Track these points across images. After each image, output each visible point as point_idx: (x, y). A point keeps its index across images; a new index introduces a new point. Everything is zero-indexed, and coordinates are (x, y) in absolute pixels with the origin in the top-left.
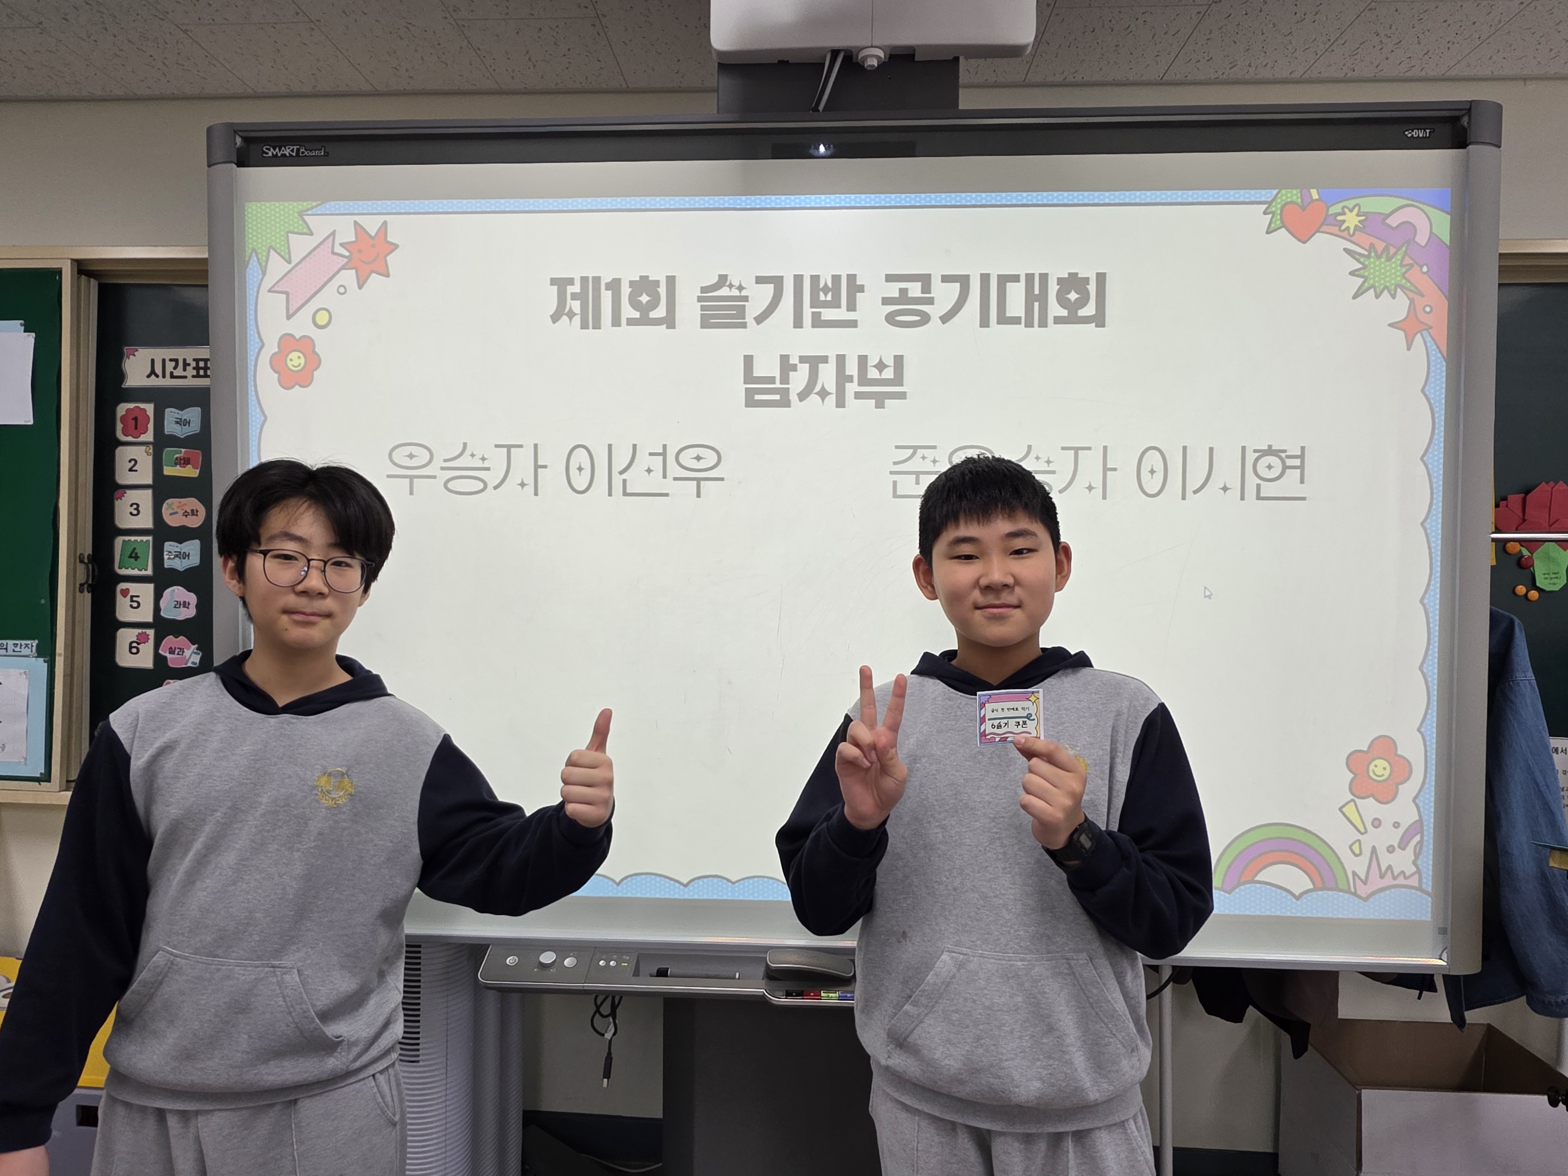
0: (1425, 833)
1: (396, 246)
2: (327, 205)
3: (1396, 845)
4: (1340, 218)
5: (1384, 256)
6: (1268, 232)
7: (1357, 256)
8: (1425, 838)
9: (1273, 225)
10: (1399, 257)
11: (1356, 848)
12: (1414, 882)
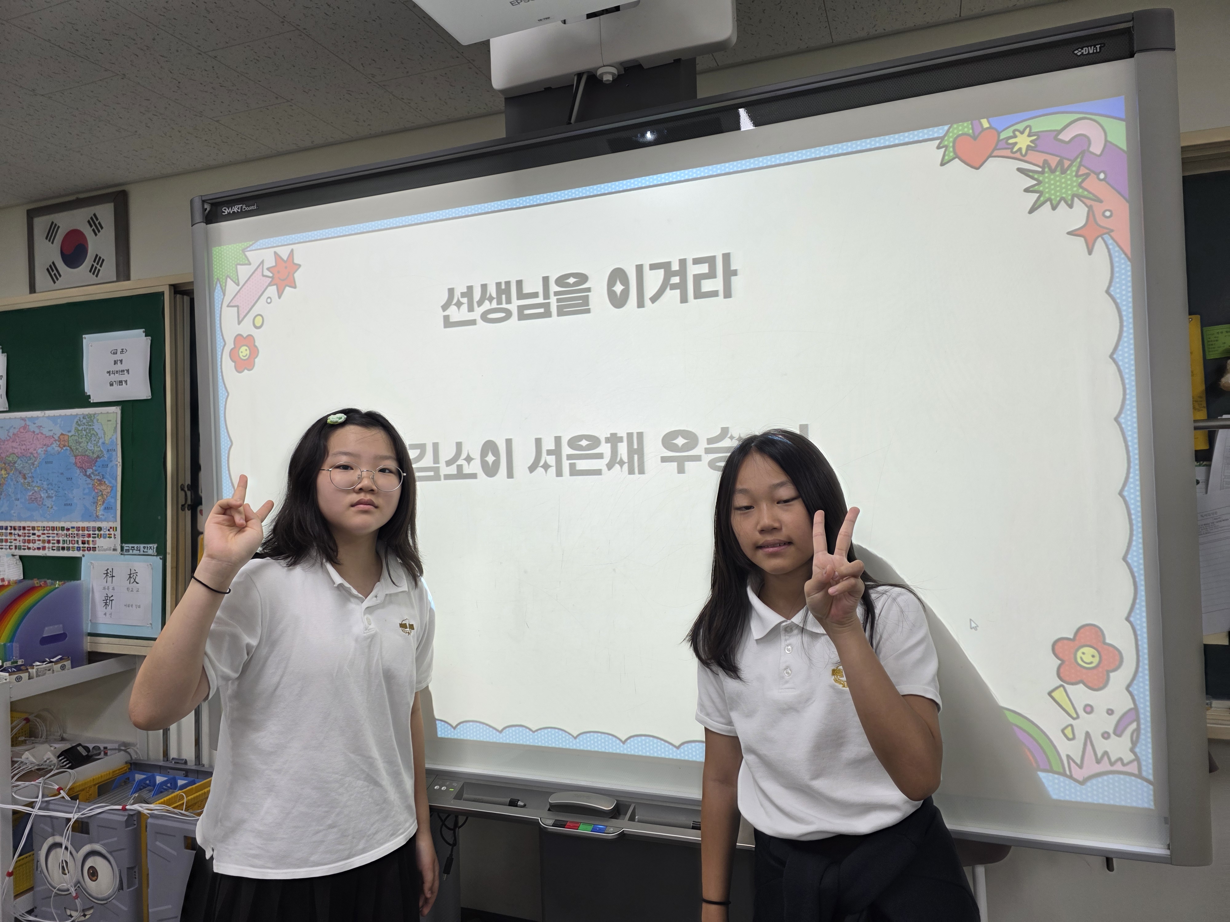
0: (1142, 721)
1: (299, 266)
2: (258, 243)
3: (1111, 731)
4: (1011, 141)
5: (1059, 169)
6: (942, 164)
7: (1031, 174)
8: (1142, 726)
9: (946, 158)
10: (1074, 169)
11: (1068, 731)
12: (1133, 768)
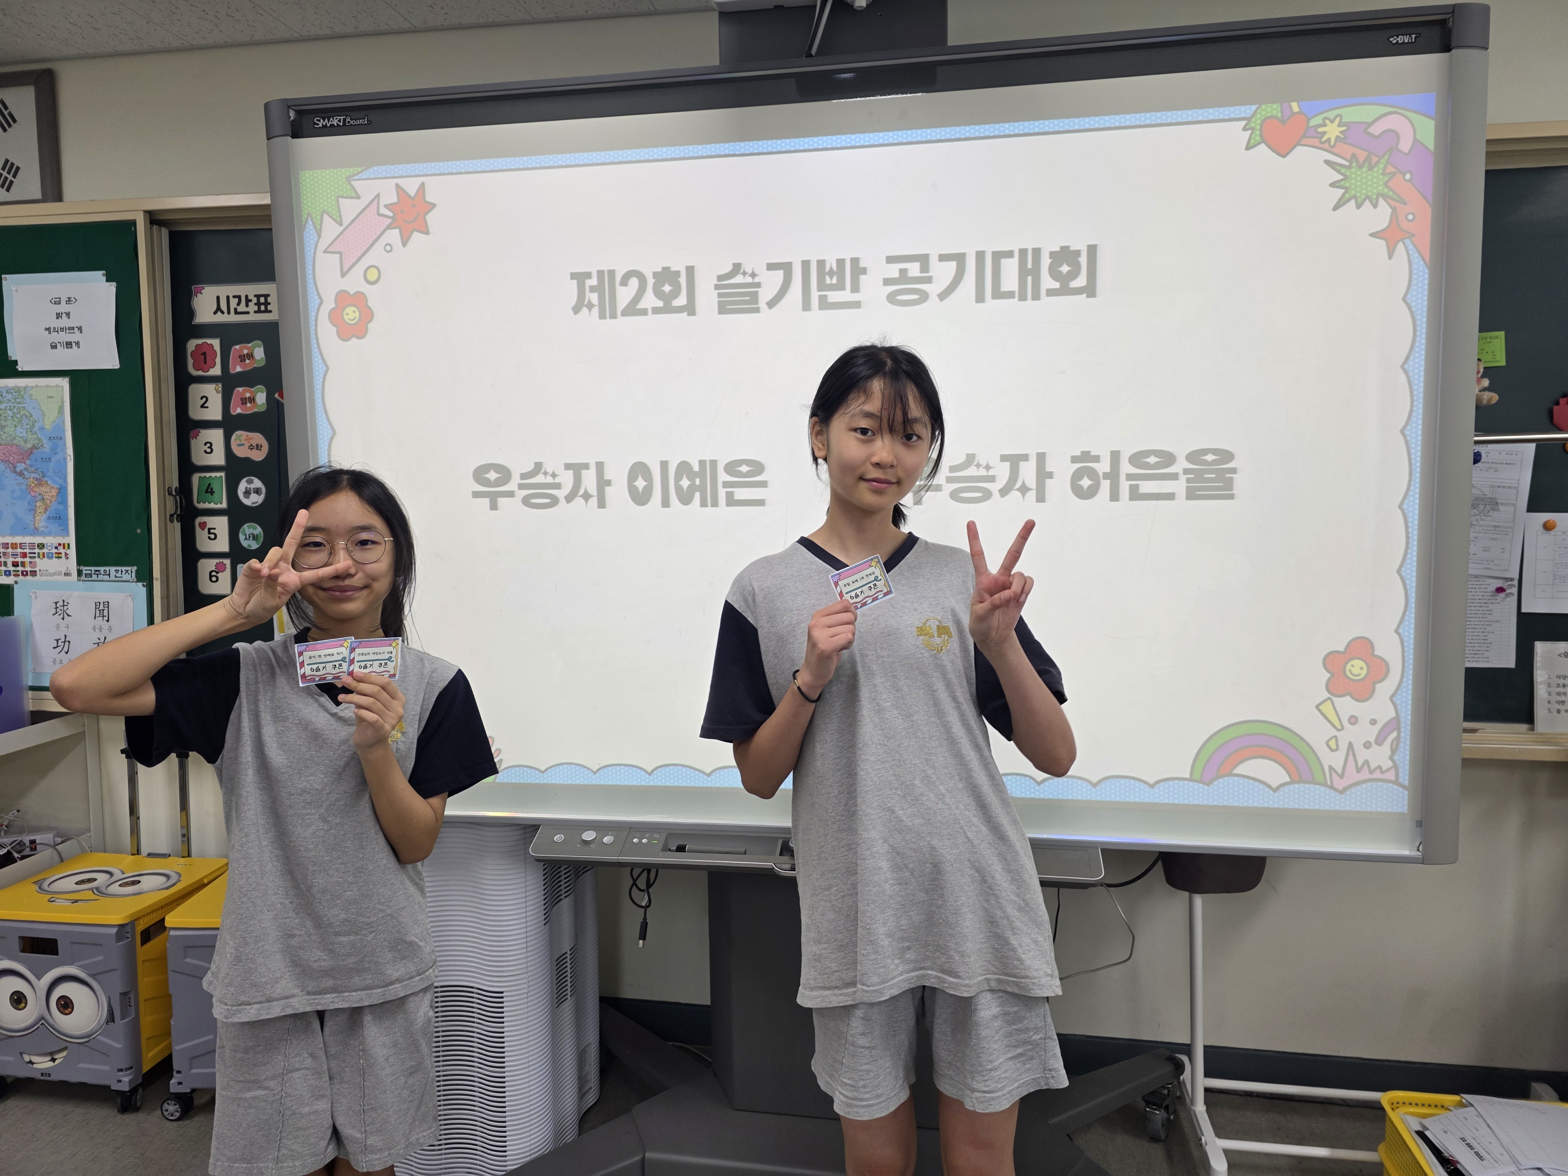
0: (1403, 730)
1: (433, 206)
2: (371, 170)
3: (1372, 740)
4: (1321, 130)
5: (1366, 165)
6: (1248, 148)
7: (1338, 168)
8: (1402, 735)
9: (1252, 141)
10: (1382, 166)
11: (1333, 744)
12: (1391, 776)
